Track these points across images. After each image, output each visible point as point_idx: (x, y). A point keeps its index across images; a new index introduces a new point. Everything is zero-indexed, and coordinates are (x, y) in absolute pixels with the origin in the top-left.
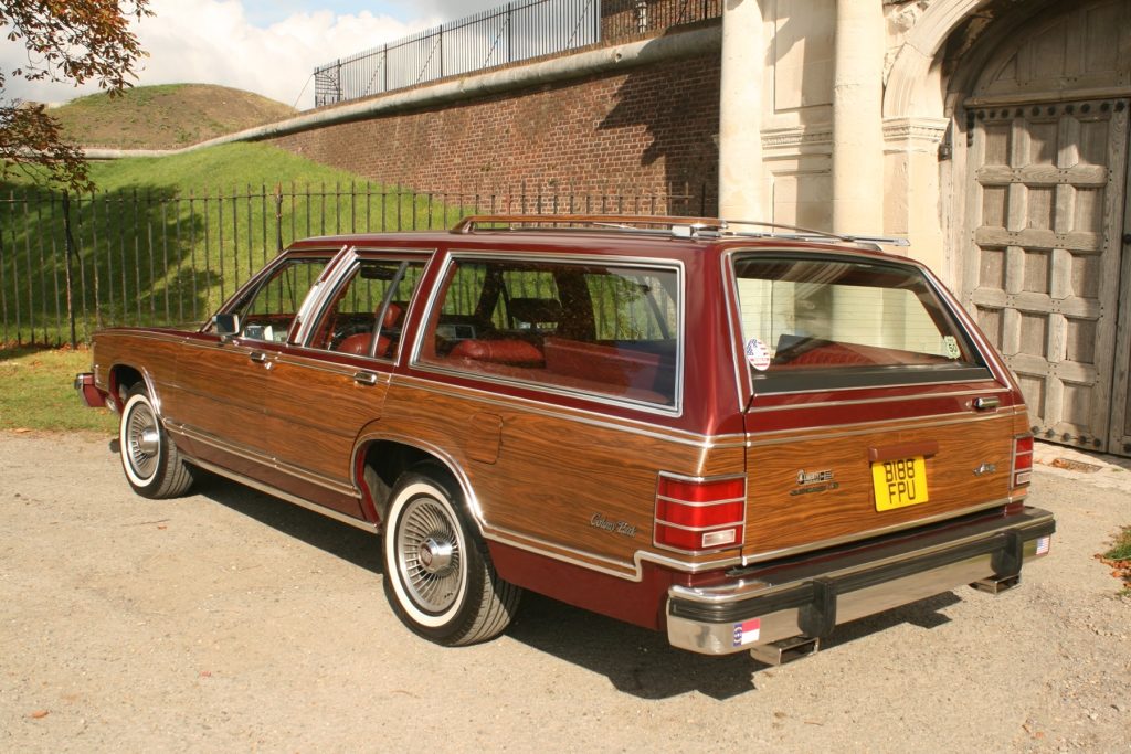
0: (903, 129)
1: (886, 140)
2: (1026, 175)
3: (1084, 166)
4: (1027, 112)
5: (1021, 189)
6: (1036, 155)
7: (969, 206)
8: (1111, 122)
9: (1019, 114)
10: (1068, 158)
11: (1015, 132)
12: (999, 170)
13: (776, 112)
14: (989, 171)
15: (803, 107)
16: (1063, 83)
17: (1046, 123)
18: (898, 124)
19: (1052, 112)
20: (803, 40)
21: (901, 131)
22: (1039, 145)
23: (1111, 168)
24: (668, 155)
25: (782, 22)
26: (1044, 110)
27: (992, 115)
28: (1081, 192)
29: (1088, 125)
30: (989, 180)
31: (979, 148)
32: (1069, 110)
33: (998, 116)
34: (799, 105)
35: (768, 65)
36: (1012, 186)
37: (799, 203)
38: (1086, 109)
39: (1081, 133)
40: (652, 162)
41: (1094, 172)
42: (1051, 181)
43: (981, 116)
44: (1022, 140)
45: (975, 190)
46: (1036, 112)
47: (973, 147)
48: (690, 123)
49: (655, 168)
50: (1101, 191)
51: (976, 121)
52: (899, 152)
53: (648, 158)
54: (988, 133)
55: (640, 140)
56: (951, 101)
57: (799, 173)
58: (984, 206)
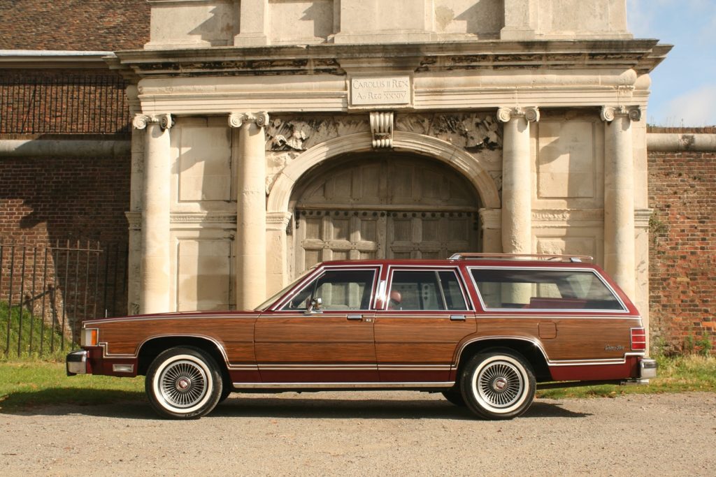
0: (280, 218)
1: (267, 223)
2: (332, 245)
3: (364, 242)
4: (332, 213)
5: (330, 252)
6: (336, 234)
7: (298, 260)
8: (378, 222)
9: (327, 214)
10: (356, 237)
11: (325, 223)
12: (315, 242)
13: (180, 201)
14: (309, 242)
15: (203, 200)
16: (351, 200)
17: (342, 219)
18: (277, 215)
19: (346, 214)
20: (203, 162)
21: (278, 219)
22: (338, 230)
23: (379, 243)
24: (49, 222)
25: (185, 150)
26: (342, 213)
27: (311, 213)
28: (363, 254)
29: (365, 222)
30: (309, 246)
31: (303, 229)
32: (356, 214)
33: (315, 214)
34: (200, 199)
35: (173, 173)
36: (324, 250)
37: (200, 257)
38: (365, 214)
39: (362, 226)
40: (34, 226)
41: (370, 245)
42: (347, 248)
43: (304, 214)
44: (329, 227)
45: (301, 252)
46: (337, 214)
47: (299, 229)
48: (72, 201)
49: (38, 230)
50: (374, 254)
51: (301, 215)
52: (276, 230)
53: (28, 223)
54: (307, 223)
55: (17, 210)
56: (292, 205)
57: (199, 239)
58: (306, 260)
